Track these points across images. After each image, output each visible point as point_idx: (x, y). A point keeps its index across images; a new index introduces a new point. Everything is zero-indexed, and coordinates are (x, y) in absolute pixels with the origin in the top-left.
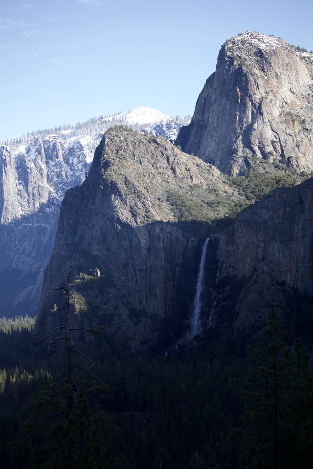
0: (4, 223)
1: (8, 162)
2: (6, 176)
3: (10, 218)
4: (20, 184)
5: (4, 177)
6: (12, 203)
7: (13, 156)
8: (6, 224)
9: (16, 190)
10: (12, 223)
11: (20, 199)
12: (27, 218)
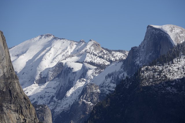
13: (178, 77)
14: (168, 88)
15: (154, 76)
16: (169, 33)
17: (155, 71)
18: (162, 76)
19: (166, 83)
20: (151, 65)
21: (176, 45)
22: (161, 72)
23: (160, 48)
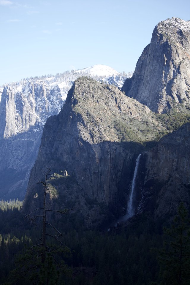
0: (6, 137)
1: (10, 97)
2: (8, 106)
3: (10, 134)
4: (17, 112)
6: (12, 124)
7: (13, 93)
8: (7, 138)
9: (15, 116)
10: (11, 138)
11: (16, 122)
12: (21, 135)
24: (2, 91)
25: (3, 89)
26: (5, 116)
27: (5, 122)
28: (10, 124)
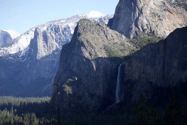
0: (38, 59)
1: (39, 34)
3: (40, 56)
4: (44, 43)
5: (38, 40)
6: (41, 50)
7: (41, 31)
9: (43, 45)
10: (41, 59)
11: (44, 49)
12: (47, 56)
13: (14, 53)
14: (9, 58)
15: (3, 52)
16: (10, 33)
17: (4, 50)
18: (7, 52)
19: (9, 55)
20: (2, 47)
21: (13, 39)
22: (6, 50)
23: (6, 40)
24: (34, 31)
25: (35, 29)
26: (37, 45)
27: (37, 49)
28: (40, 50)
